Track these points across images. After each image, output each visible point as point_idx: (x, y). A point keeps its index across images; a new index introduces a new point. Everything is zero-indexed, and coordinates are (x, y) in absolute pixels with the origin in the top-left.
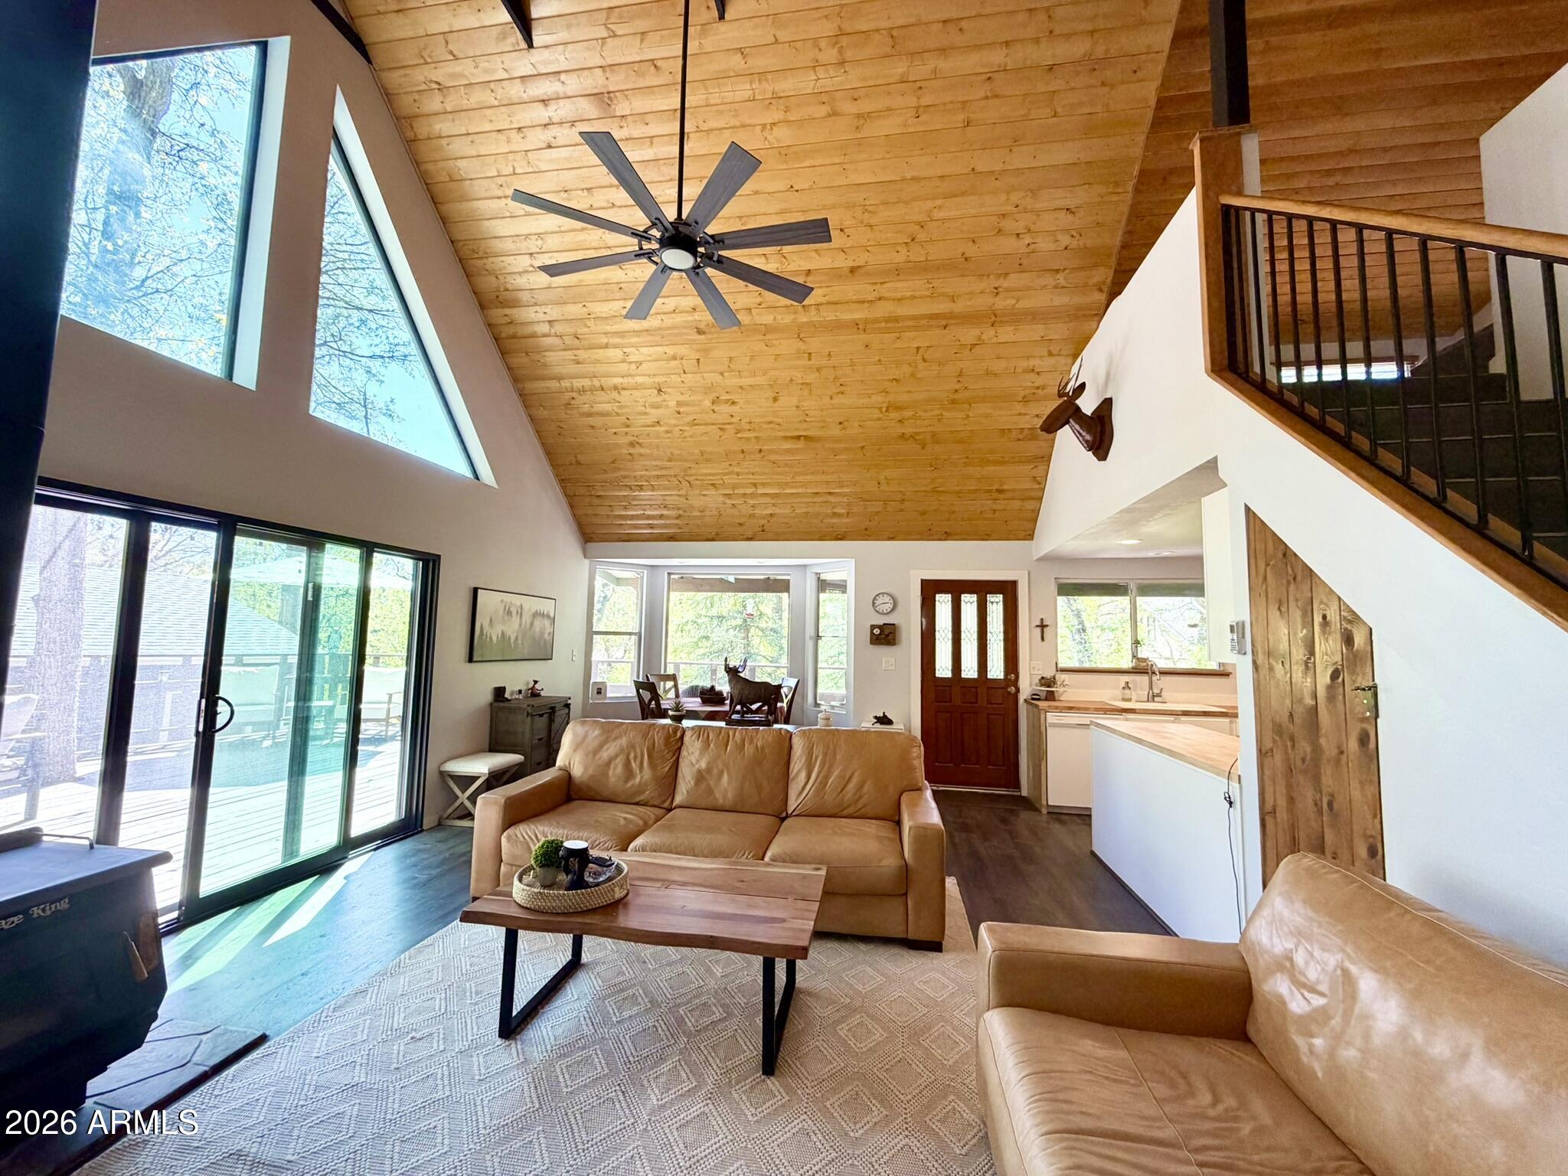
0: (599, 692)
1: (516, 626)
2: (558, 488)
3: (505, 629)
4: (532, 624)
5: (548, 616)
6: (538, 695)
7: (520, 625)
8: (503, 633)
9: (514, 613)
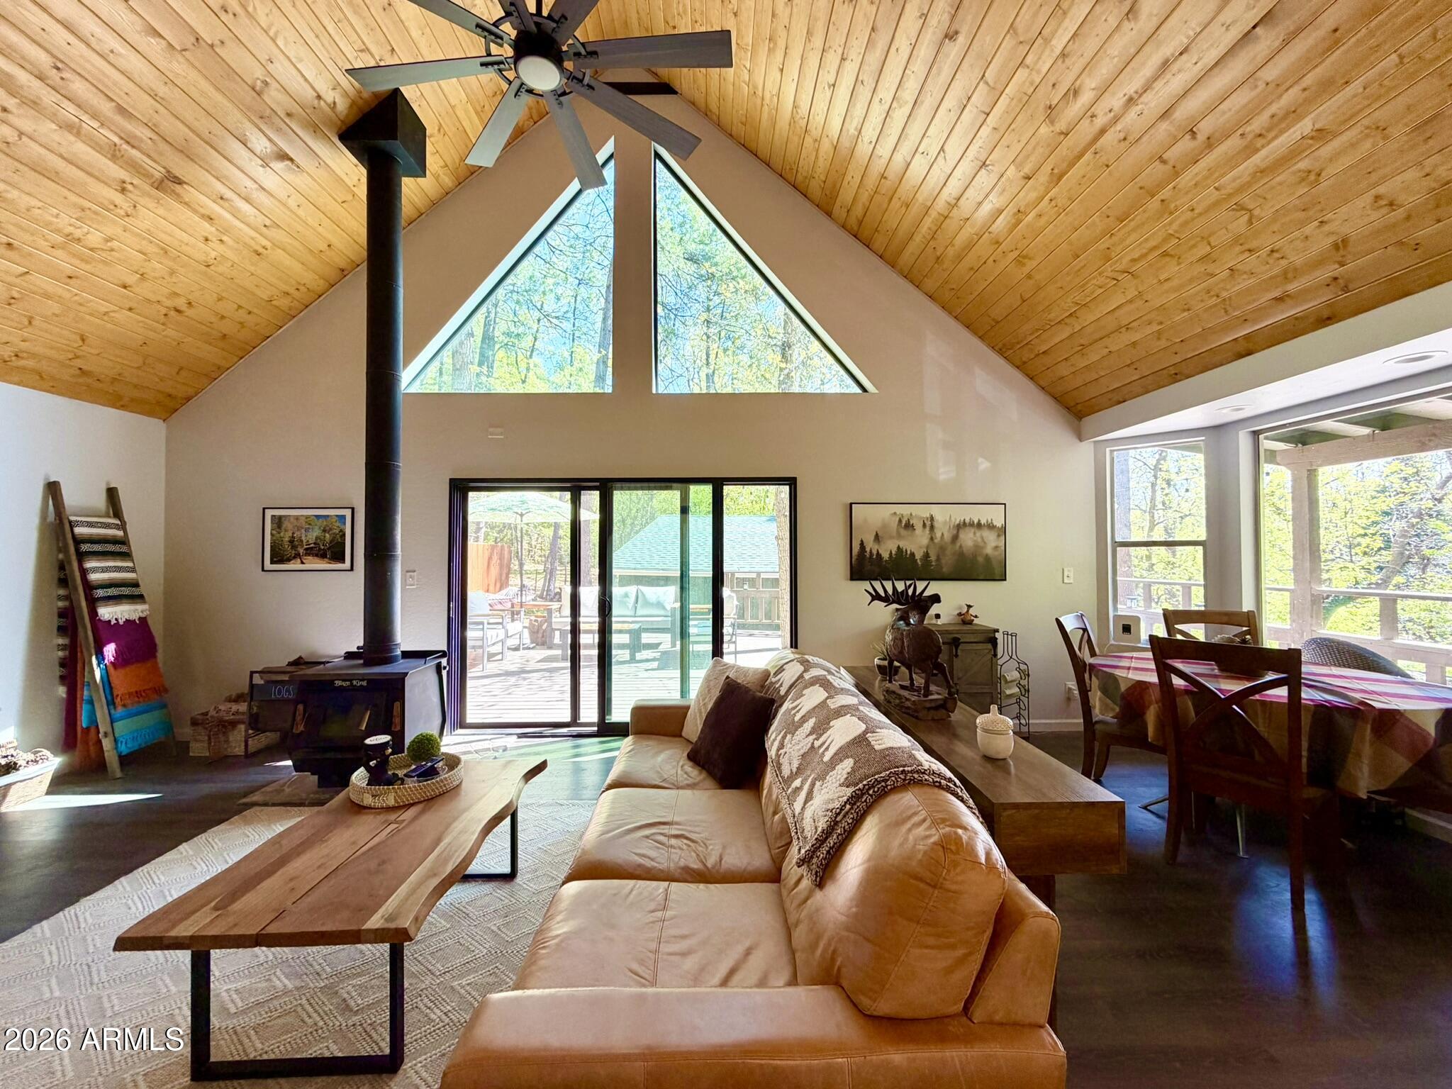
0: (1127, 629)
1: (925, 541)
2: (1001, 361)
3: (903, 544)
4: (955, 538)
5: (991, 526)
6: (971, 623)
7: (932, 539)
8: (899, 547)
9: (918, 526)
